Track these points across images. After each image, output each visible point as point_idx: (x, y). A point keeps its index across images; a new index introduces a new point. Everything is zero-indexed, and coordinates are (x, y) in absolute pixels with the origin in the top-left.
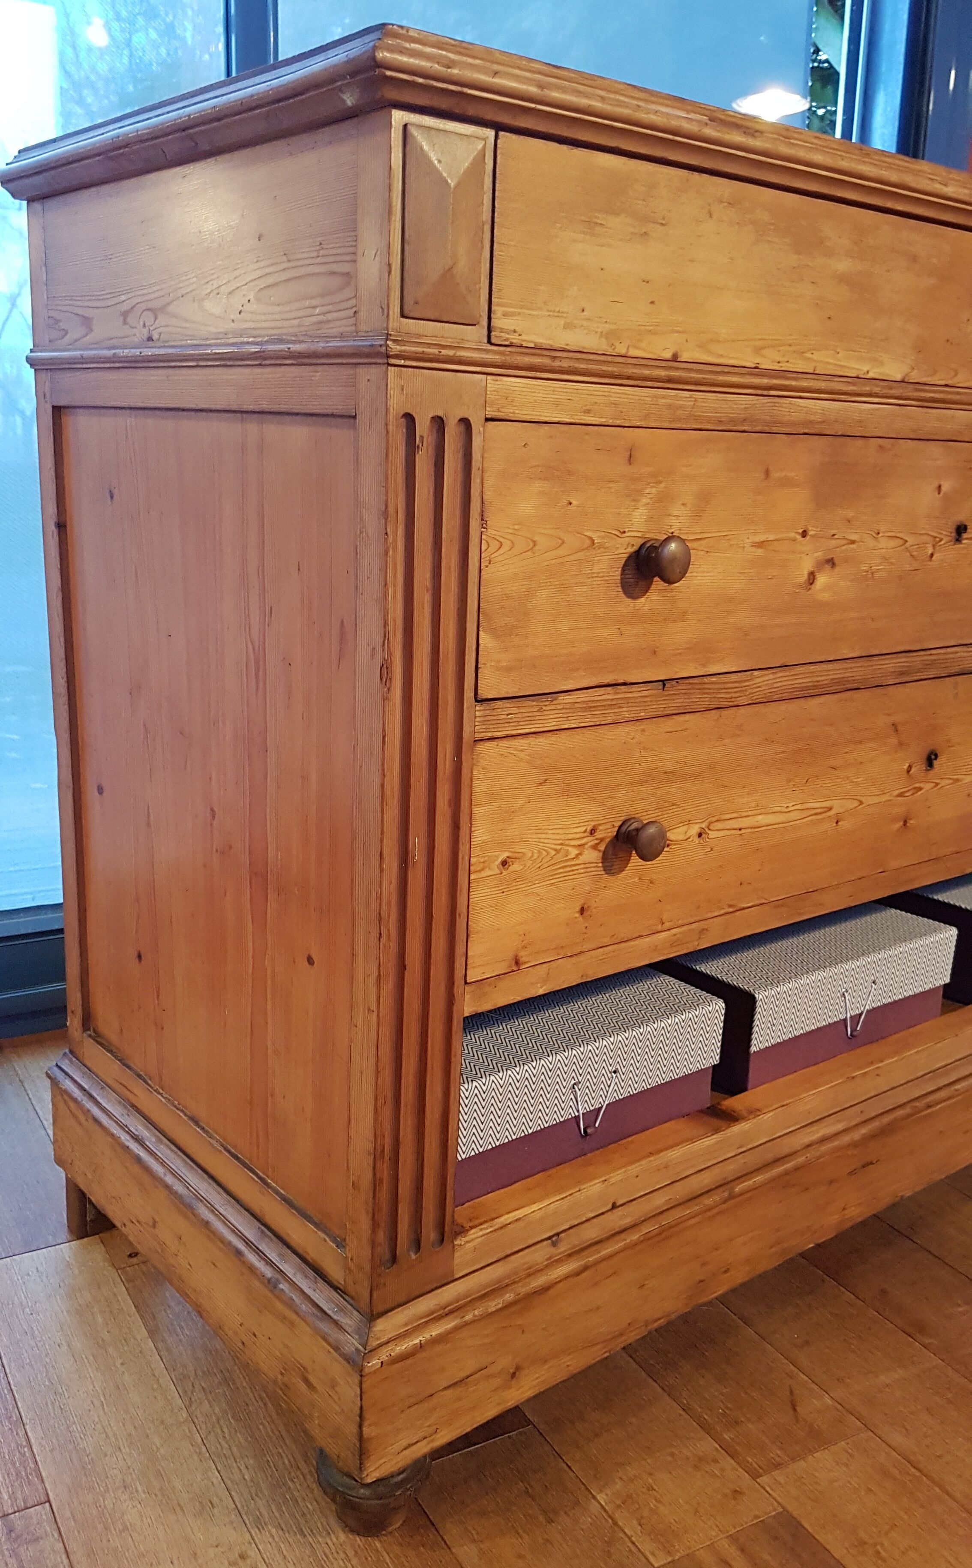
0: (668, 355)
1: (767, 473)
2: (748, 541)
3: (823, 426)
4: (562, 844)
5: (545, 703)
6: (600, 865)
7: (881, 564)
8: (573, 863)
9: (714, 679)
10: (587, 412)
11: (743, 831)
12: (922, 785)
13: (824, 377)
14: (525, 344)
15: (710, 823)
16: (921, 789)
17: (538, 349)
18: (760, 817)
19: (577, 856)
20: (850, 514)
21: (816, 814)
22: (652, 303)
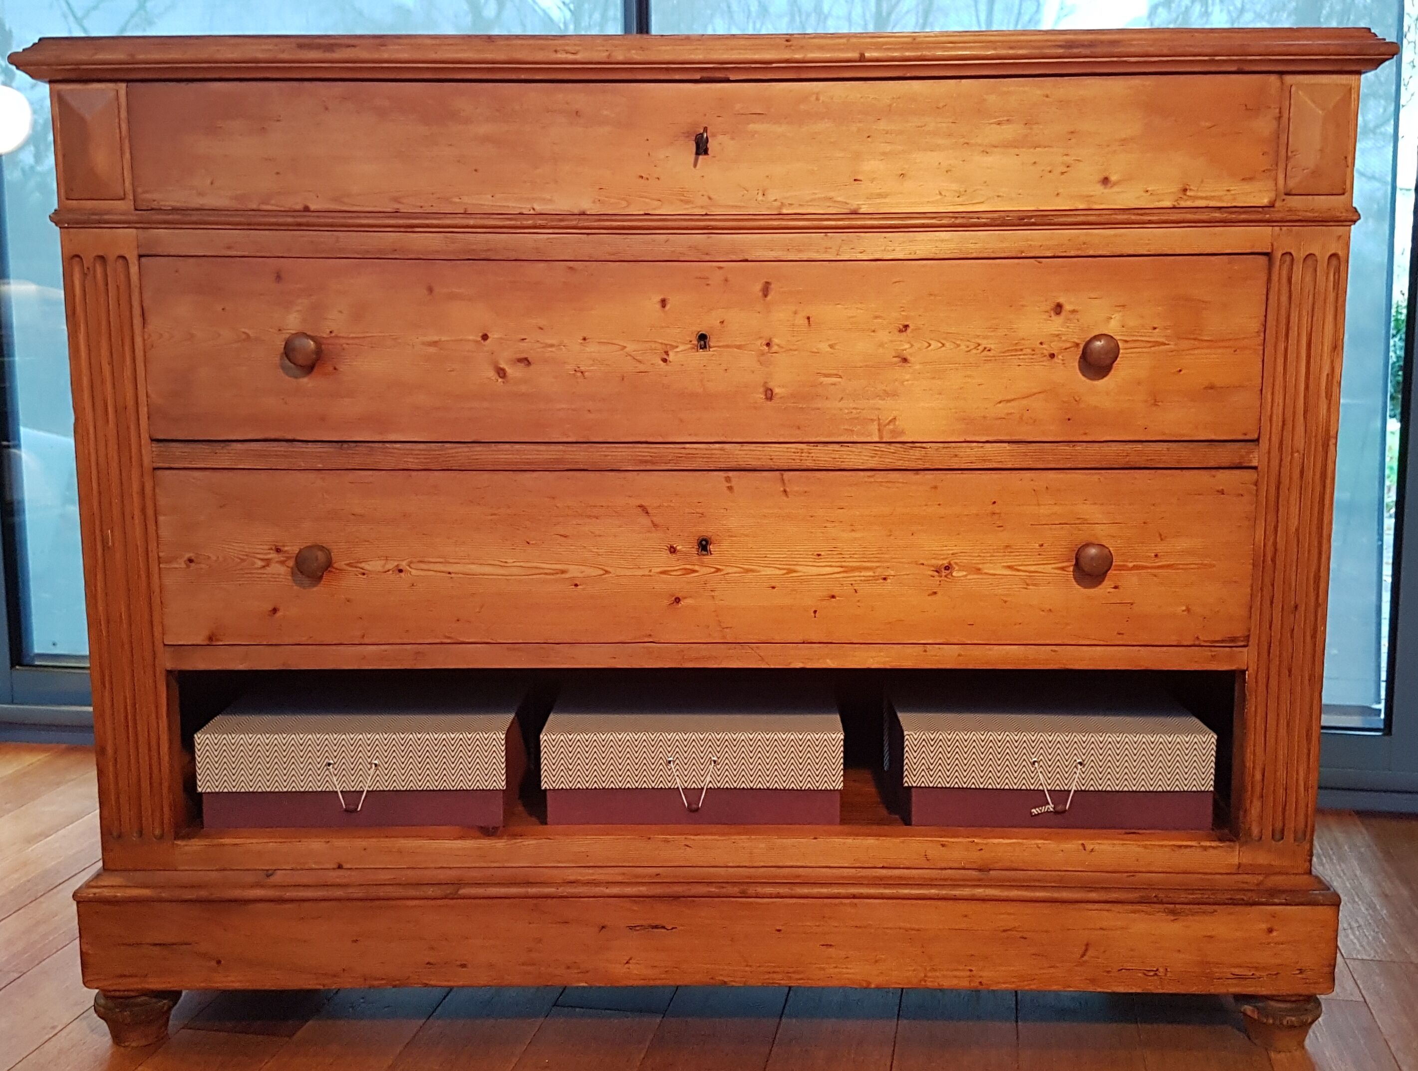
0: (299, 207)
1: (430, 290)
2: (417, 340)
3: (489, 253)
4: (247, 555)
5: (217, 447)
6: (290, 578)
7: (592, 365)
8: (260, 571)
9: (398, 445)
10: (229, 248)
11: (453, 575)
12: (696, 568)
13: (479, 216)
14: (163, 208)
15: (411, 562)
16: (694, 571)
17: (175, 210)
18: (473, 566)
19: (264, 567)
20: (542, 322)
21: (546, 574)
22: (278, 173)
